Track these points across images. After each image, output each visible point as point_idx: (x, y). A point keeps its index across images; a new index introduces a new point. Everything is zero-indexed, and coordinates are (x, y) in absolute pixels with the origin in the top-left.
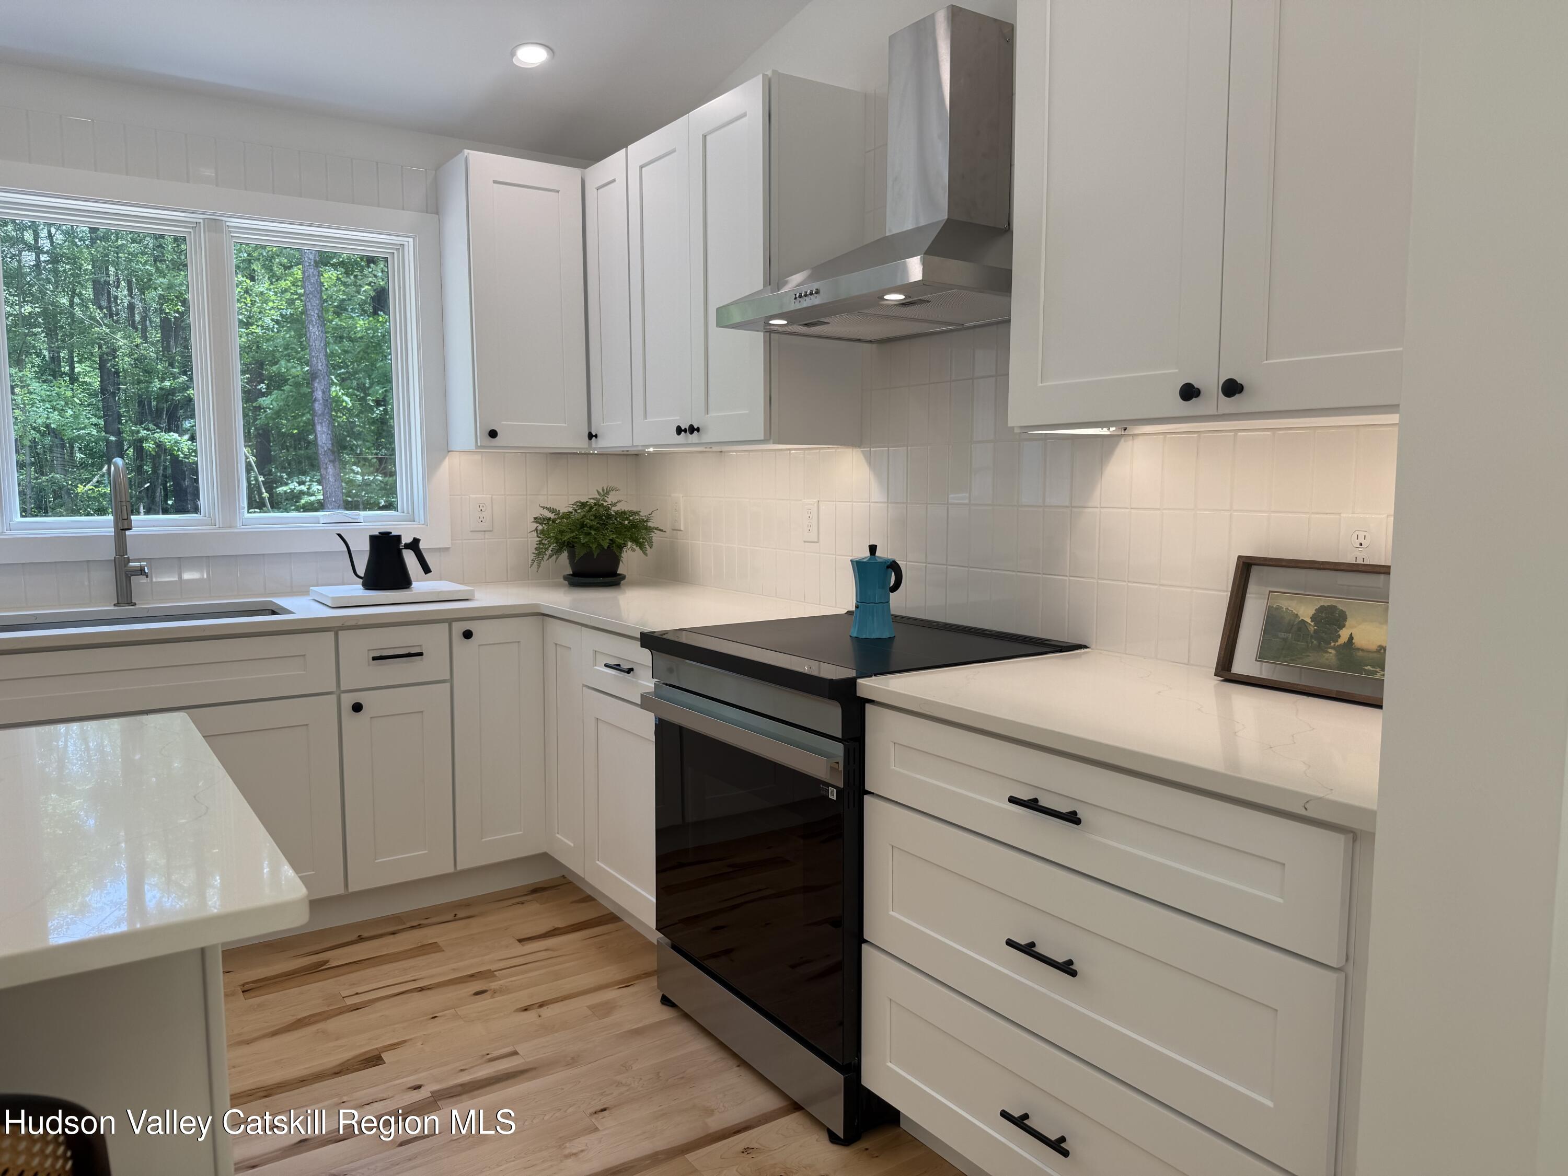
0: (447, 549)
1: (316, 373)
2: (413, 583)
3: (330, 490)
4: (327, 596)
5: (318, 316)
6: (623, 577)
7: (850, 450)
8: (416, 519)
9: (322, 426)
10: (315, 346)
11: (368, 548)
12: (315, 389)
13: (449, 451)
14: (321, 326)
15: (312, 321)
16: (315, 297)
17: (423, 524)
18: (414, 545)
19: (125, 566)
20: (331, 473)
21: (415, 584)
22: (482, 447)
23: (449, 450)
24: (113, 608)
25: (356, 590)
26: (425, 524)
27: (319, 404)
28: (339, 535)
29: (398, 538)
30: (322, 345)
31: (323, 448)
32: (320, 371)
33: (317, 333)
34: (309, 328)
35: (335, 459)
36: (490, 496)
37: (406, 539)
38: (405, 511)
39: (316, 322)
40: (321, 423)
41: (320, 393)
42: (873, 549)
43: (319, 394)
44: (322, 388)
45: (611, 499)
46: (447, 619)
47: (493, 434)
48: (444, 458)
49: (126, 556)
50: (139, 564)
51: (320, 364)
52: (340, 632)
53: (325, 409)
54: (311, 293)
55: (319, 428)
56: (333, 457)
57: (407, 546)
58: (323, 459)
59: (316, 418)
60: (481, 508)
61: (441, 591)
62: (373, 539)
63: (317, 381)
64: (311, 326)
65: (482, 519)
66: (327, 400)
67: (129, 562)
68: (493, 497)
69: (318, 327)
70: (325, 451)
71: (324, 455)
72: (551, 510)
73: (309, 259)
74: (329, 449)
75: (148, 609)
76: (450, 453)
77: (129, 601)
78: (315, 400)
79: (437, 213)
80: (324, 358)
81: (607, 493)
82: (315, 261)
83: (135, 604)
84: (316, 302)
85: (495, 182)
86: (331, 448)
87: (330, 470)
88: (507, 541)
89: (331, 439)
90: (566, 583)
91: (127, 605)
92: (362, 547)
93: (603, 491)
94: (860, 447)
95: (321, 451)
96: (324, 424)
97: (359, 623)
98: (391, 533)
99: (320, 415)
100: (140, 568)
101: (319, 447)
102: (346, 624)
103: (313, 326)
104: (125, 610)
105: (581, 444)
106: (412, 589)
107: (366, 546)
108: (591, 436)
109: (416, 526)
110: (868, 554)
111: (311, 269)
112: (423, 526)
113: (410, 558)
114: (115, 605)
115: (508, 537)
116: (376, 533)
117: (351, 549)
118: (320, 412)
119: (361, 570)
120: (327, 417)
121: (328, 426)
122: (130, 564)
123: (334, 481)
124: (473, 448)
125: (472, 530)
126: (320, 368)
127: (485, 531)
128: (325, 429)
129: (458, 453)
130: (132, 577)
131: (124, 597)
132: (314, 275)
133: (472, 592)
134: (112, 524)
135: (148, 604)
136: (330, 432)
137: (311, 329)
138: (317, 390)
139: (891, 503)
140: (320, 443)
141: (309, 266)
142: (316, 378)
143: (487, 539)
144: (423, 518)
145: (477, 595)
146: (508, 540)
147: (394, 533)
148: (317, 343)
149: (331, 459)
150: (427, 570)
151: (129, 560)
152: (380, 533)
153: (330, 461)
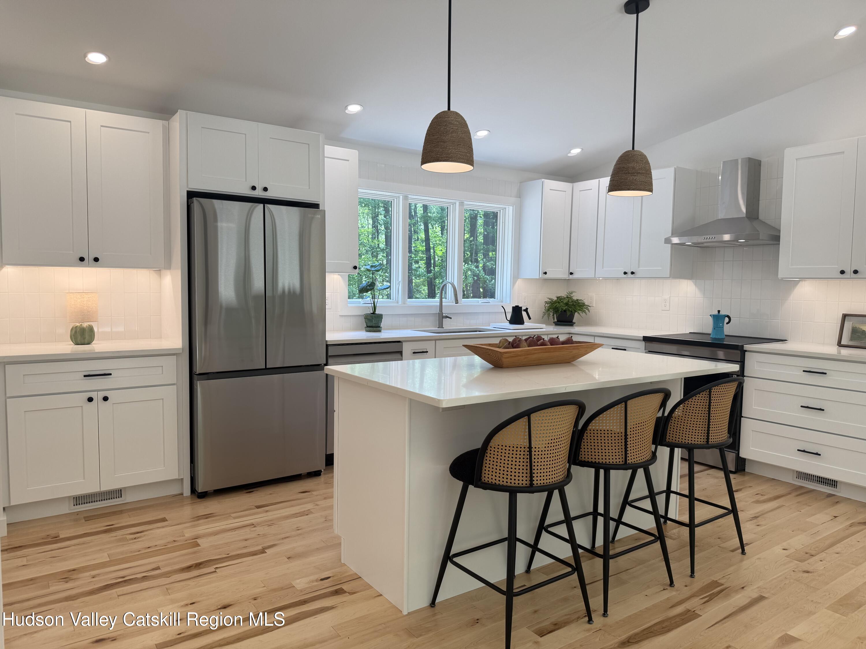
6: (575, 323)
7: (687, 280)
11: (511, 311)
13: (518, 279)
17: (509, 303)
18: (526, 310)
19: (442, 315)
21: (525, 323)
24: (437, 329)
25: (507, 324)
28: (502, 306)
29: (521, 307)
36: (527, 294)
42: (719, 311)
45: (574, 294)
47: (545, 273)
48: (517, 281)
57: (524, 310)
60: (525, 298)
61: (535, 326)
62: (513, 308)
65: (525, 302)
72: (550, 299)
75: (448, 329)
79: (520, 197)
81: (571, 293)
83: (444, 327)
85: (550, 190)
90: (554, 324)
91: (441, 327)
92: (509, 310)
93: (569, 292)
94: (691, 279)
98: (519, 306)
100: (448, 316)
104: (440, 330)
105: (566, 276)
107: (510, 310)
108: (571, 274)
110: (717, 313)
113: (524, 314)
114: (438, 327)
117: (506, 311)
119: (509, 318)
122: (444, 315)
129: (521, 279)
130: (443, 319)
131: (441, 325)
135: (448, 327)
139: (705, 298)
144: (509, 301)
150: (530, 318)
151: (443, 313)
152: (515, 306)
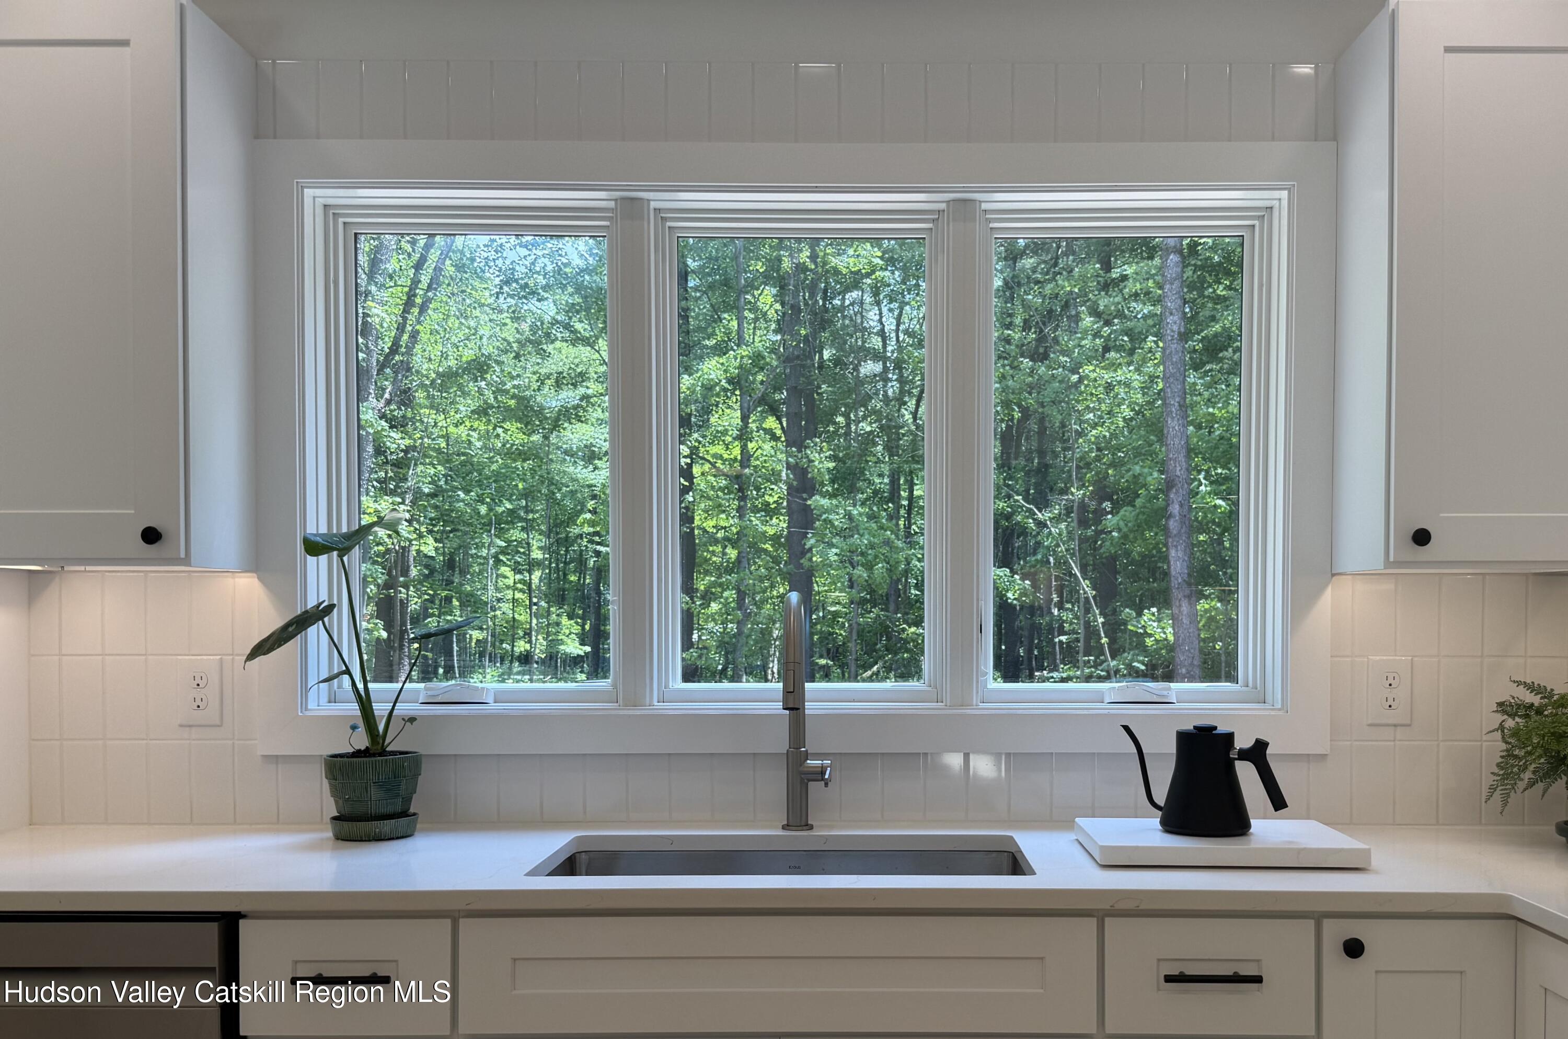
0: (1323, 757)
1: (1173, 480)
2: (1253, 822)
3: (1182, 635)
4: (1096, 843)
5: (1180, 406)
8: (1269, 698)
9: (1177, 551)
10: (1174, 444)
11: (1174, 753)
12: (1170, 502)
13: (1333, 575)
14: (1183, 417)
15: (1172, 412)
16: (1177, 380)
17: (1280, 710)
18: (1257, 753)
19: (801, 765)
20: (1185, 613)
21: (1257, 825)
22: (1398, 564)
23: (1334, 572)
24: (781, 831)
26: (1284, 708)
27: (1175, 521)
28: (1126, 728)
29: (1229, 737)
30: (1183, 443)
31: (1177, 579)
32: (1179, 477)
33: (1177, 428)
34: (1167, 422)
35: (1191, 594)
36: (1410, 658)
37: (1243, 742)
38: (1250, 684)
39: (1176, 414)
40: (1176, 546)
41: (1177, 507)
43: (1175, 509)
44: (1180, 499)
46: (1313, 912)
47: (1422, 537)
48: (1326, 585)
49: (803, 749)
50: (820, 762)
51: (1178, 468)
52: (1107, 920)
53: (1182, 528)
54: (1172, 375)
55: (1173, 553)
56: (1188, 592)
57: (1245, 755)
58: (1176, 594)
59: (1170, 540)
60: (1391, 681)
61: (1305, 849)
62: (1183, 737)
63: (1174, 490)
64: (1169, 419)
65: (1390, 702)
66: (1185, 516)
67: (807, 759)
68: (1415, 659)
69: (1178, 419)
70: (1179, 584)
71: (1178, 588)
72: (1534, 689)
73: (1173, 331)
74: (1185, 580)
75: (827, 838)
76: (1334, 578)
77: (803, 823)
78: (1170, 516)
79: (1335, 138)
80: (1183, 460)
82: (1180, 333)
83: (811, 828)
84: (1177, 387)
86: (1187, 579)
87: (1185, 608)
88: (1438, 745)
89: (1187, 566)
90: (1562, 838)
91: (800, 828)
92: (1163, 750)
95: (1174, 583)
96: (1179, 547)
97: (1142, 907)
98: (1215, 728)
99: (1175, 536)
100: (820, 769)
101: (1172, 579)
102: (1117, 906)
103: (1173, 418)
104: (796, 839)
106: (1252, 837)
107: (1170, 749)
109: (1267, 713)
111: (1174, 344)
112: (1280, 713)
114: (784, 828)
115: (1441, 738)
116: (1189, 726)
117: (1144, 751)
118: (1175, 532)
120: (1184, 538)
121: (1185, 550)
122: (808, 762)
123: (1188, 623)
124: (1378, 564)
125: (1370, 722)
126: (1178, 473)
127: (1395, 726)
128: (1180, 554)
129: (1350, 577)
130: (810, 783)
131: (798, 812)
132: (1177, 352)
133: (1367, 853)
134: (780, 696)
135: (831, 827)
136: (1186, 559)
137: (1169, 422)
138: (1173, 502)
140: (1173, 573)
141: (1172, 340)
142: (1172, 487)
143: (1400, 740)
144: (1279, 696)
145: (1376, 861)
146: (1441, 744)
147: (1222, 728)
148: (1177, 441)
149: (1186, 594)
150: (1278, 802)
151: (806, 756)
152: (1195, 727)
153: (1185, 596)
